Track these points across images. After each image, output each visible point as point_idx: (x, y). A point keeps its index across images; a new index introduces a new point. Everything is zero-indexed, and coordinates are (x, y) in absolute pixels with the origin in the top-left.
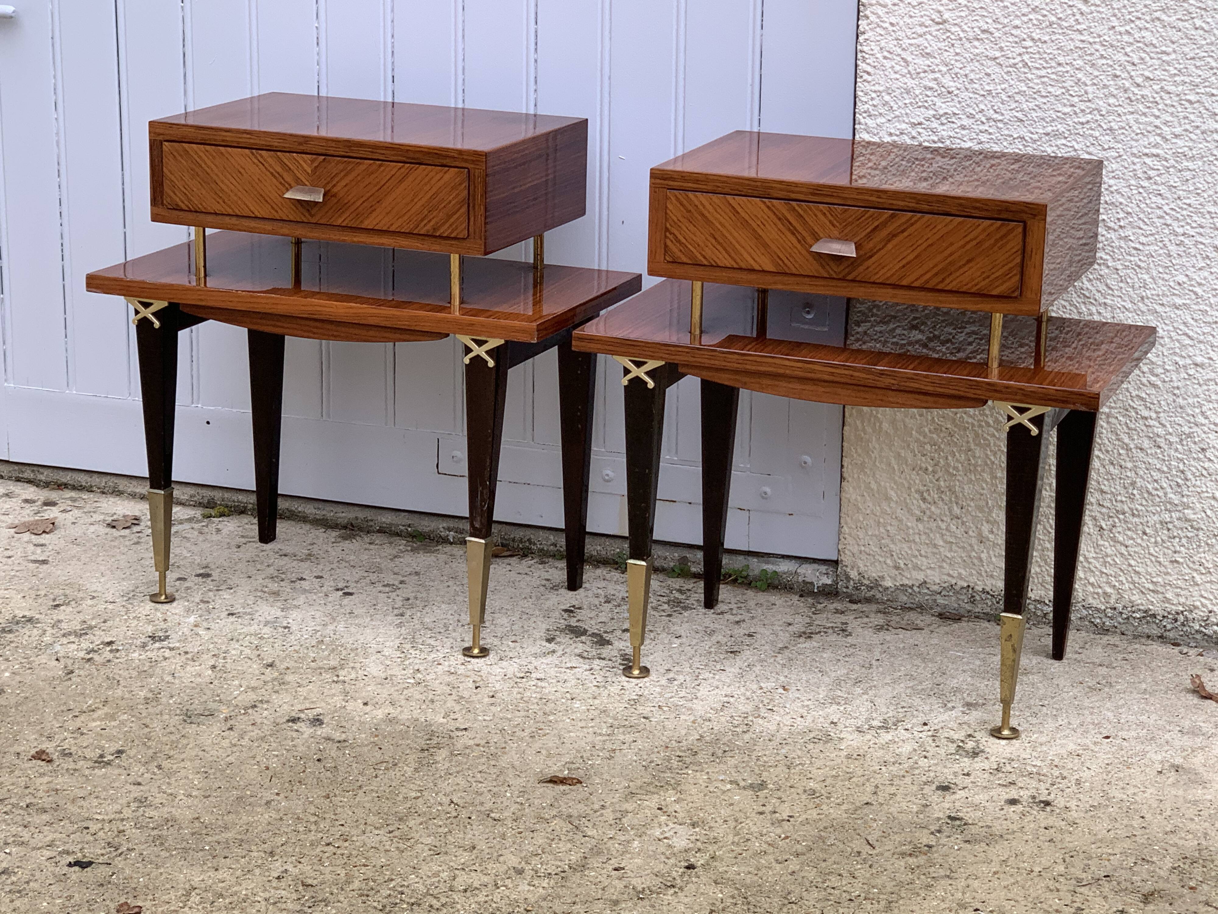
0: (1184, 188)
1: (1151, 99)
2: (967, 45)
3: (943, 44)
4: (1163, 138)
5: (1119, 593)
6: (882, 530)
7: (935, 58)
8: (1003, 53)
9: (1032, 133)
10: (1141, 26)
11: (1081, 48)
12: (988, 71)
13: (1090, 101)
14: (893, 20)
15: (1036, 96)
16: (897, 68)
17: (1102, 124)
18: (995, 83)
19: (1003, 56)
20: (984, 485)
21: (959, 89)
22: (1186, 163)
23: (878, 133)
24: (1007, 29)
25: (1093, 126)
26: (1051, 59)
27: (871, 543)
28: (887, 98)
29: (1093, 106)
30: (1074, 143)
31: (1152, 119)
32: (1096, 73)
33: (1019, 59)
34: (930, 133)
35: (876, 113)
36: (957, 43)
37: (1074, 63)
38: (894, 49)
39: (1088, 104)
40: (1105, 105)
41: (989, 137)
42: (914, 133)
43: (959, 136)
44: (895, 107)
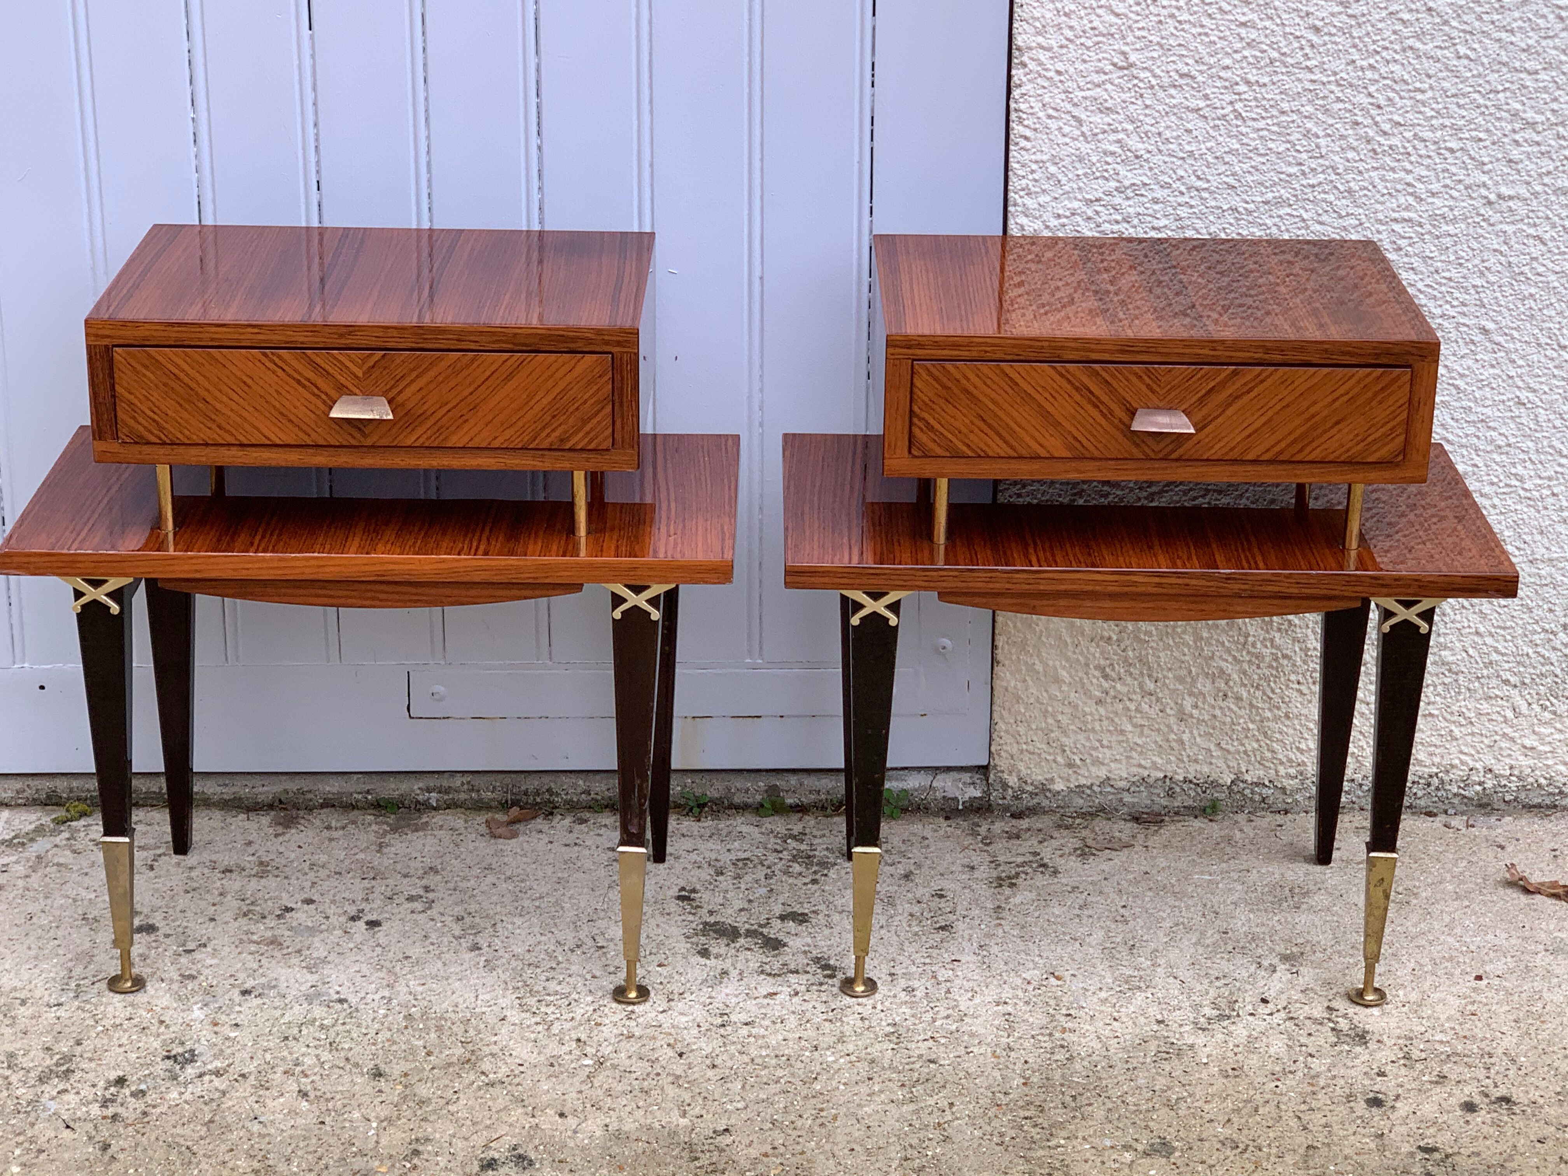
0: (1443, 258)
1: (1402, 150)
2: (1161, 94)
3: (1128, 95)
4: (1416, 197)
5: (1358, 761)
6: (1050, 721)
7: (1118, 113)
8: (1208, 102)
9: (1247, 203)
10: (1388, 58)
11: (1310, 90)
12: (1189, 126)
13: (1322, 157)
14: (1060, 67)
15: (1251, 155)
16: (1067, 129)
17: (1338, 185)
18: (1199, 142)
19: (1208, 106)
20: (1186, 650)
21: (1149, 152)
22: (1445, 228)
23: (1041, 216)
24: (1214, 70)
25: (1327, 188)
26: (1271, 106)
27: (1035, 738)
28: (1053, 169)
29: (1327, 163)
30: (1302, 211)
31: (1402, 174)
32: (1331, 121)
33: (1230, 108)
34: (1112, 211)
35: (1038, 190)
36: (1147, 93)
37: (1302, 109)
38: (1062, 105)
39: (1320, 161)
40: (1342, 161)
41: (1191, 211)
42: (1090, 213)
43: (1150, 211)
44: (1064, 180)
